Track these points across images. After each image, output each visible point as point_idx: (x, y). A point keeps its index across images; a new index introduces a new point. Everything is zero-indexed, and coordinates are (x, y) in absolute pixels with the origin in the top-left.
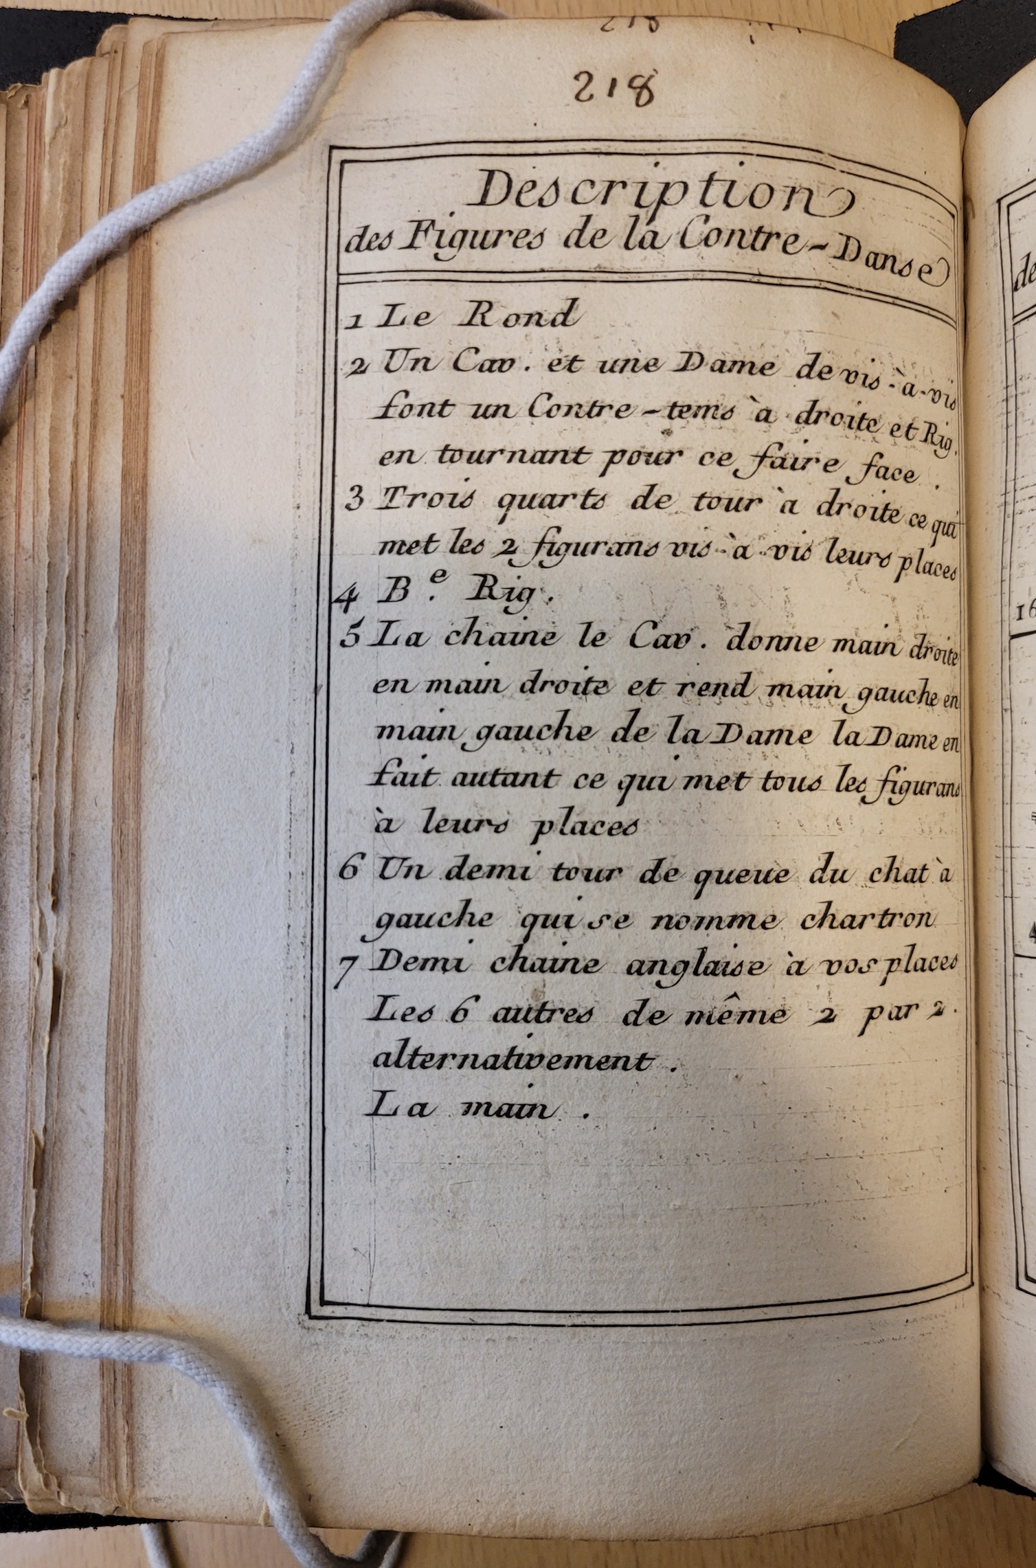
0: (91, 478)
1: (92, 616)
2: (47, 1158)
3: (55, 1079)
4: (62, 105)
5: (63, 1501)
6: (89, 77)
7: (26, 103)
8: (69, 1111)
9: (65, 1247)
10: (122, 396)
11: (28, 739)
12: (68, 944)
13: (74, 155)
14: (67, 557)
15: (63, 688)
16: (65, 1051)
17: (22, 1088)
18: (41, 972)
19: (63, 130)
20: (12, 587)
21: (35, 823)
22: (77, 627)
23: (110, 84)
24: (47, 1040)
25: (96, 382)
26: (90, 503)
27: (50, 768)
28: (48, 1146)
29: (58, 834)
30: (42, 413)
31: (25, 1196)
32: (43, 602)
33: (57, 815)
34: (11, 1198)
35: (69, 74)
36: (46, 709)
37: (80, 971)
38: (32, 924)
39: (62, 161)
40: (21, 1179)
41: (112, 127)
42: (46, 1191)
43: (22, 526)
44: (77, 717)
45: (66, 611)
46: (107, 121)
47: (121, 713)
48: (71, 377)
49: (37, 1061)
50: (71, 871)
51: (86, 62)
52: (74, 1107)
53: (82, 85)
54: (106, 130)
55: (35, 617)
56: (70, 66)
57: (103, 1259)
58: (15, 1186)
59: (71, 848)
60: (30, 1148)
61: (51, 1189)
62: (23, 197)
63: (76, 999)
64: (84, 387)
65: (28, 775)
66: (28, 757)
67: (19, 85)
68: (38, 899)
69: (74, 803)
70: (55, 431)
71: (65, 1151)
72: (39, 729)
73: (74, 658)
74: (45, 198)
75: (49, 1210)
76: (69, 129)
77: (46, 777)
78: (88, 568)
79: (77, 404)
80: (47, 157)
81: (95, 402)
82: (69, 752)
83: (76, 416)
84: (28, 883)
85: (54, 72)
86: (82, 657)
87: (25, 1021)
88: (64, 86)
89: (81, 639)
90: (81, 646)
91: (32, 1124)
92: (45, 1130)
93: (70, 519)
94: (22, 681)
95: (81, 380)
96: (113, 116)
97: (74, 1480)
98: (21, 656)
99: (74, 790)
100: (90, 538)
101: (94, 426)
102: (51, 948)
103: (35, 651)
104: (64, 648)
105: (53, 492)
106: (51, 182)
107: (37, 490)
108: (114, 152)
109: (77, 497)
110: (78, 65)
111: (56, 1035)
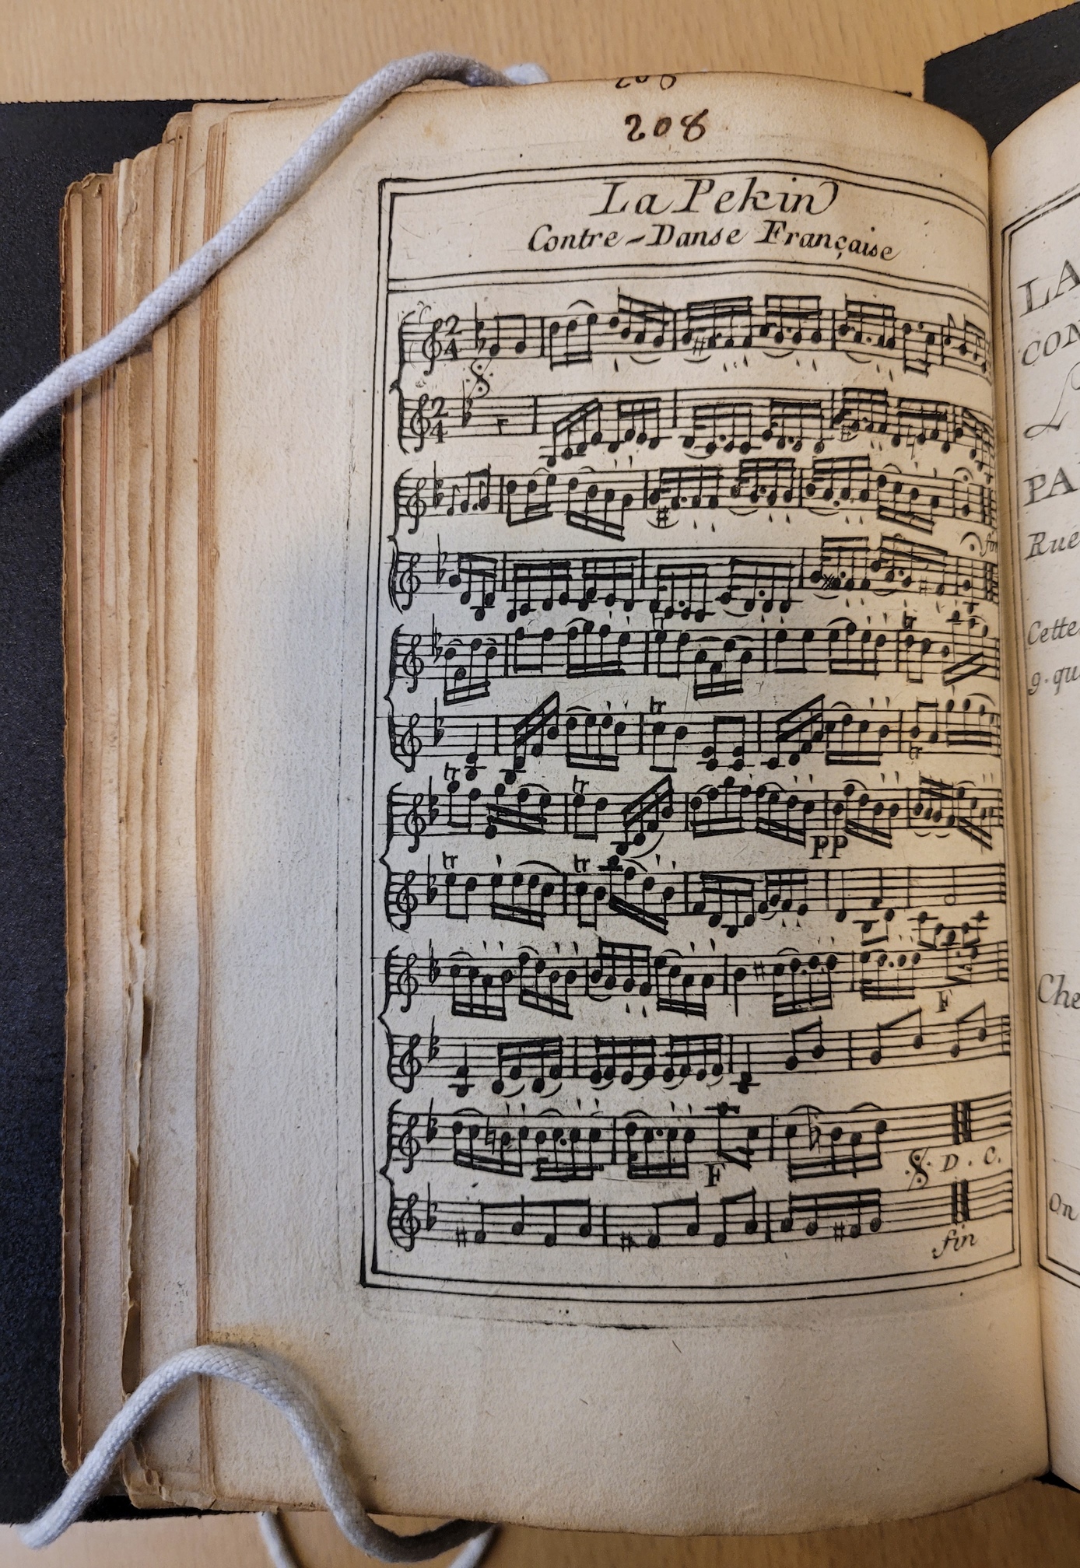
0: (167, 539)
1: (172, 667)
2: (142, 1175)
3: (147, 1103)
4: (133, 193)
5: (164, 1497)
6: (157, 162)
7: (100, 192)
8: (161, 1131)
9: (160, 1258)
10: (195, 461)
11: (115, 783)
12: (157, 975)
13: (144, 238)
14: (147, 614)
15: (147, 736)
16: (156, 1075)
17: (117, 1109)
18: (132, 1002)
19: (134, 216)
20: (98, 642)
21: (123, 862)
22: (158, 679)
23: (176, 167)
24: (139, 1065)
25: (170, 448)
26: (168, 562)
27: (136, 811)
28: (143, 1165)
29: (144, 873)
30: (121, 481)
31: (123, 1212)
32: (125, 657)
33: (143, 855)
34: (110, 1212)
35: (138, 164)
36: (131, 757)
37: (168, 1000)
38: (123, 957)
39: (133, 245)
40: (119, 1194)
41: (179, 209)
42: (141, 1207)
43: (106, 585)
44: (160, 762)
45: (148, 664)
46: (174, 204)
47: (202, 757)
48: (147, 446)
49: (130, 1085)
50: (157, 907)
51: (152, 152)
52: (166, 1127)
53: (151, 173)
54: (173, 212)
55: (119, 669)
56: (139, 156)
57: (198, 1270)
58: (114, 1201)
59: (157, 886)
60: (126, 1167)
61: (146, 1204)
62: (100, 279)
63: (165, 1027)
64: (159, 454)
65: (116, 817)
66: (115, 801)
67: (93, 175)
68: (128, 934)
69: (158, 843)
70: (133, 497)
71: (158, 1168)
72: (124, 775)
73: (156, 708)
74: (119, 281)
75: (144, 1224)
76: (139, 216)
77: (132, 820)
78: (166, 624)
79: (153, 471)
80: (120, 243)
81: (170, 468)
82: (152, 796)
83: (153, 481)
84: (118, 917)
85: (124, 162)
86: (162, 706)
87: (120, 1046)
88: (133, 174)
89: (162, 690)
90: (162, 695)
91: (127, 1145)
92: (139, 1149)
93: (149, 578)
94: (110, 729)
95: (156, 447)
96: (180, 198)
97: (174, 1476)
98: (107, 706)
99: (159, 829)
100: (168, 594)
101: (169, 490)
102: (141, 980)
103: (120, 702)
104: (146, 699)
105: (132, 553)
106: (124, 265)
107: (118, 552)
108: (182, 232)
109: (155, 557)
110: (146, 155)
111: (147, 1060)
